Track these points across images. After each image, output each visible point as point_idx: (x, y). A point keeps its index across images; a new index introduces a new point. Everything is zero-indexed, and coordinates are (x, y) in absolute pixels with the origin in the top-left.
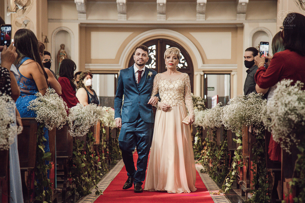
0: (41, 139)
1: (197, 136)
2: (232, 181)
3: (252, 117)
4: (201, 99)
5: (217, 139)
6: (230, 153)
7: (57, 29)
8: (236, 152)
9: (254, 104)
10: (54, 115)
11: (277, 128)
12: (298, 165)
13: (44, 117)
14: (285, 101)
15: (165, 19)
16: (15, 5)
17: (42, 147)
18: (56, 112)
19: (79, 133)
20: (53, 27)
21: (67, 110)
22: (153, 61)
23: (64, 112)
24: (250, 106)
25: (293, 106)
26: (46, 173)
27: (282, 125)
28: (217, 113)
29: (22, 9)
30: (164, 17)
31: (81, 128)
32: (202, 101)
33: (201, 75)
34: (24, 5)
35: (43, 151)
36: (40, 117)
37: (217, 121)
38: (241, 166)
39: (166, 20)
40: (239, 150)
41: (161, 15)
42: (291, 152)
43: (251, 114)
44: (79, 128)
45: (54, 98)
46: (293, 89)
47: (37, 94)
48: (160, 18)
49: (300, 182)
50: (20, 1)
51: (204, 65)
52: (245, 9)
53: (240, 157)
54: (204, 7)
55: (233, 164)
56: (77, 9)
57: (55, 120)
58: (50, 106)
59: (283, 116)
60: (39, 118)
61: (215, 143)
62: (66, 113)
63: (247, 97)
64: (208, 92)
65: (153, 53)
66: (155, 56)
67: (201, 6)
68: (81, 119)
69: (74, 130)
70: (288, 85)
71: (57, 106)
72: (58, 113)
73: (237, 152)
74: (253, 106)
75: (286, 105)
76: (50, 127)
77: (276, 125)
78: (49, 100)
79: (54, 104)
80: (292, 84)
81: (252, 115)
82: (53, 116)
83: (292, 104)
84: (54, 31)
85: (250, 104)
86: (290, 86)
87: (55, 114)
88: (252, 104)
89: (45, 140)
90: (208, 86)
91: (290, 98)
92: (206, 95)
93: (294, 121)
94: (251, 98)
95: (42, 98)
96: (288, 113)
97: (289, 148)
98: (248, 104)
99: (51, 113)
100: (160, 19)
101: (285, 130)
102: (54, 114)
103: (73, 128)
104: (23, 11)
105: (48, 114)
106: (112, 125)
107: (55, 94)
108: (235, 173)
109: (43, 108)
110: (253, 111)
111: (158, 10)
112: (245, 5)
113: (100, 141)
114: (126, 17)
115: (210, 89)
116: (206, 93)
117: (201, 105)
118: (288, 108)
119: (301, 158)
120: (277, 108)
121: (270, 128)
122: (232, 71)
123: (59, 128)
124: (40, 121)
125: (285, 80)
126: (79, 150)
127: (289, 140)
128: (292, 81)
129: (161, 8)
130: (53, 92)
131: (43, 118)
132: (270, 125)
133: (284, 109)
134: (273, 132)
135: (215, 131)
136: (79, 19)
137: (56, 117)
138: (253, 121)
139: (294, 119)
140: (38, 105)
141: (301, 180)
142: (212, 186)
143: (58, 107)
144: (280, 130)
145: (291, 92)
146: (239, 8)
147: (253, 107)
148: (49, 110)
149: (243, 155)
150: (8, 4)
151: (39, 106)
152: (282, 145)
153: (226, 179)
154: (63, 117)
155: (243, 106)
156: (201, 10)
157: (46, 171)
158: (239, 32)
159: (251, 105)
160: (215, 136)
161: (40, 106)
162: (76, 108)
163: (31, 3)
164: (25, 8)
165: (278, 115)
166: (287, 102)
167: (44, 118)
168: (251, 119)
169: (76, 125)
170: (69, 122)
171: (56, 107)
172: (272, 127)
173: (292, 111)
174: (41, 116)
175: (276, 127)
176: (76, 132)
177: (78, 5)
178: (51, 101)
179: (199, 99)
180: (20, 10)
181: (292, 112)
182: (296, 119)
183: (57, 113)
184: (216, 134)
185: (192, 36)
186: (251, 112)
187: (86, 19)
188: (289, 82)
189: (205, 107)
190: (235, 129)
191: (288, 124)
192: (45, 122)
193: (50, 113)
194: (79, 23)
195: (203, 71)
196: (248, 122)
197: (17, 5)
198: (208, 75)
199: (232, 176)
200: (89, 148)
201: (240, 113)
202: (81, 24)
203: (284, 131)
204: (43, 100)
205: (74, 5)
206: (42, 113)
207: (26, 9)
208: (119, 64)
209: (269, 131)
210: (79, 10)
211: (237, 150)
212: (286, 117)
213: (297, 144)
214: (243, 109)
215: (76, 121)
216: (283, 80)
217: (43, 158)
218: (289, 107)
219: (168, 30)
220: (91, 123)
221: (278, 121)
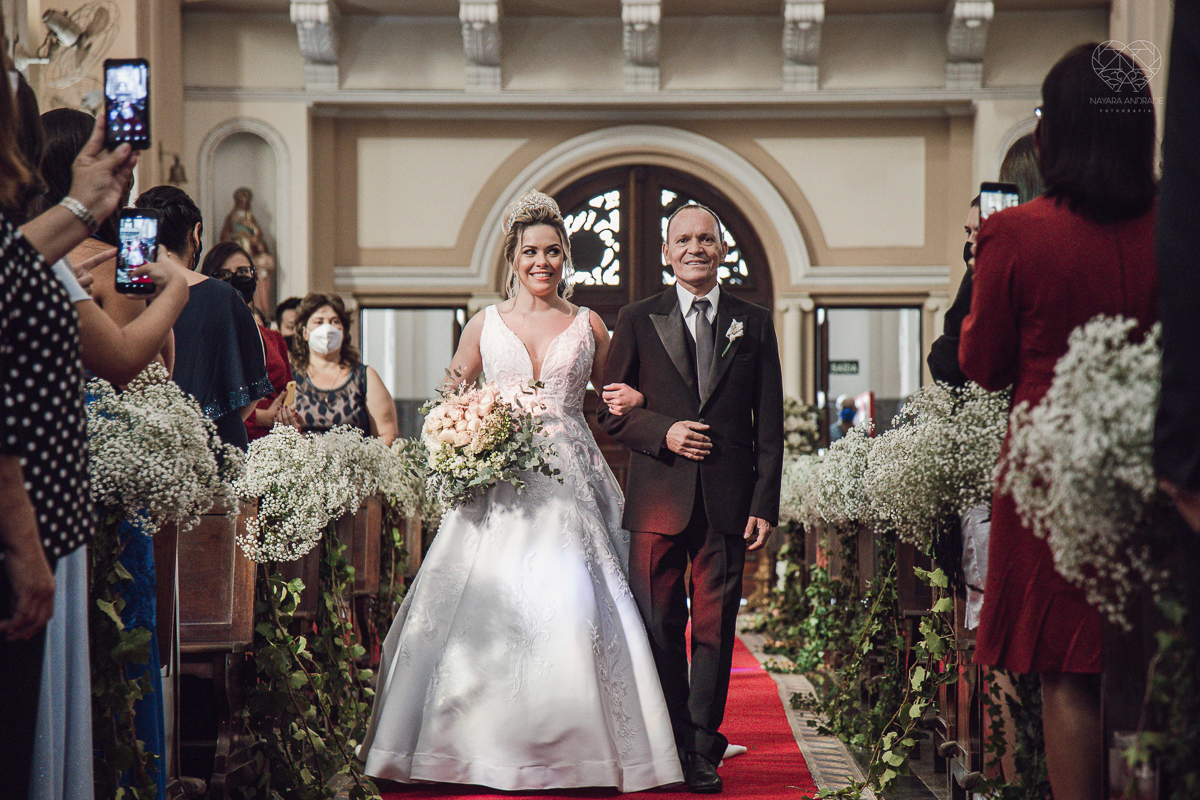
0: (110, 571)
1: (784, 557)
2: (909, 742)
3: (982, 476)
4: (801, 408)
5: (858, 568)
6: (908, 628)
7: (220, 126)
8: (926, 622)
9: (989, 422)
10: (163, 474)
11: (1072, 522)
12: (1160, 678)
13: (121, 479)
14: (1102, 408)
15: (657, 87)
16: (46, 31)
17: (112, 604)
18: (172, 461)
19: (280, 547)
20: (205, 119)
21: (218, 452)
22: (608, 255)
23: (207, 461)
24: (975, 433)
25: (1134, 429)
26: (129, 713)
27: (1089, 507)
28: (854, 465)
29: (75, 48)
30: (653, 77)
31: (287, 527)
32: (804, 416)
33: (804, 313)
34: (84, 29)
35: (115, 623)
36: (104, 481)
37: (852, 496)
38: (949, 679)
39: (661, 88)
40: (939, 614)
41: (641, 71)
42: (1129, 620)
43: (978, 466)
44: (281, 526)
45: (163, 401)
46: (1136, 359)
47: (93, 384)
48: (636, 83)
49: (1171, 750)
50: (66, 13)
51: (816, 270)
52: (979, 45)
53: (945, 643)
54: (812, 38)
55: (913, 671)
56: (302, 47)
57: (167, 493)
58: (147, 436)
59: (1090, 470)
60: (100, 486)
61: (850, 588)
62: (216, 463)
63: (962, 393)
64: (833, 379)
65: (609, 221)
66: (616, 236)
67: (800, 30)
68: (290, 488)
69: (258, 534)
70: (1116, 342)
71: (175, 435)
72: (178, 463)
73: (931, 621)
74: (985, 431)
75: (1106, 425)
76: (147, 523)
77: (1068, 510)
78: (141, 412)
79: (164, 426)
80: (1135, 337)
81: (981, 470)
82: (156, 476)
83: (1132, 419)
84: (209, 134)
85: (975, 422)
86: (1127, 346)
87: (167, 469)
88: (980, 424)
89: (127, 576)
90: (833, 355)
91: (1123, 396)
92: (822, 390)
93: (1138, 493)
94: (977, 399)
95: (114, 403)
96: (1115, 456)
97: (1121, 607)
98: (965, 424)
99: (151, 464)
100: (633, 85)
101: (1105, 529)
102: (163, 470)
103: (254, 527)
104: (77, 53)
105: (137, 470)
106: (429, 515)
107: (166, 384)
108: (921, 708)
109: (117, 444)
110: (986, 454)
111: (626, 47)
112: (978, 29)
113: (381, 581)
114: (498, 80)
115: (840, 368)
116: (822, 384)
117: (802, 433)
118: (1115, 436)
119: (1174, 647)
120: (1070, 436)
121: (1042, 521)
122: (926, 295)
123: (186, 528)
124: (103, 498)
125: (1103, 321)
126: (280, 618)
127: (1122, 569)
128: (1132, 323)
129: (640, 43)
130: (161, 378)
131: (116, 485)
132: (1042, 508)
133: (1099, 441)
134: (1055, 539)
135: (853, 537)
136: (309, 86)
137: (169, 481)
138: (989, 494)
139: (1138, 482)
140: (95, 430)
141: (1173, 741)
142: (832, 764)
143: (179, 438)
144: (1082, 531)
145: (1128, 369)
146: (955, 40)
147: (988, 434)
148: (141, 451)
149: (956, 638)
150: (16, 24)
151: (102, 434)
152: (1093, 592)
153: (886, 734)
154: (199, 479)
155: (945, 430)
156: (802, 48)
157: (131, 706)
158: (956, 136)
159: (977, 429)
160: (852, 559)
161: (104, 437)
162: (269, 445)
163: (112, 20)
164: (86, 43)
165: (1072, 468)
166: (1109, 413)
167: (121, 487)
168: (980, 487)
169: (271, 516)
170: (228, 502)
171: (170, 439)
172: (1052, 515)
173: (1133, 450)
174: (108, 476)
175: (1067, 519)
176: (268, 544)
177: (303, 29)
178: (148, 413)
179: (796, 409)
180: (67, 49)
181: (1130, 454)
182: (1147, 484)
183: (174, 464)
184: (855, 549)
185: (765, 153)
186: (978, 456)
187: (336, 85)
188: (1120, 327)
189: (820, 439)
190: (914, 527)
191: (1117, 506)
192: (125, 502)
193: (145, 466)
194: (310, 104)
195: (813, 296)
196: (965, 500)
197: (56, 29)
198: (831, 313)
199: (908, 723)
200: (331, 609)
201: (934, 462)
202: (319, 106)
203: (1101, 532)
204: (116, 410)
205: (290, 29)
206: (111, 466)
207: (89, 46)
208: (473, 268)
209: (1038, 532)
210: (310, 49)
211: (931, 616)
212: (1105, 473)
213: (1155, 587)
214: (943, 443)
215: (268, 499)
216: (1096, 320)
217: (115, 652)
218: (1119, 431)
219: (667, 130)
220: (332, 504)
221: (1074, 492)
